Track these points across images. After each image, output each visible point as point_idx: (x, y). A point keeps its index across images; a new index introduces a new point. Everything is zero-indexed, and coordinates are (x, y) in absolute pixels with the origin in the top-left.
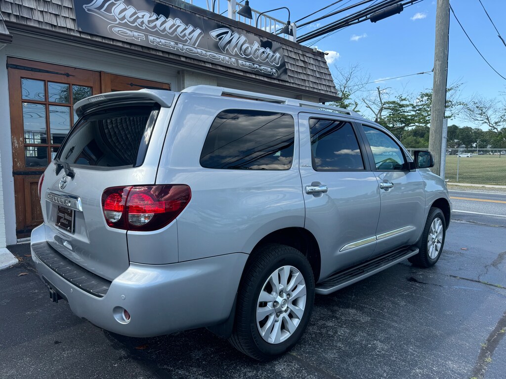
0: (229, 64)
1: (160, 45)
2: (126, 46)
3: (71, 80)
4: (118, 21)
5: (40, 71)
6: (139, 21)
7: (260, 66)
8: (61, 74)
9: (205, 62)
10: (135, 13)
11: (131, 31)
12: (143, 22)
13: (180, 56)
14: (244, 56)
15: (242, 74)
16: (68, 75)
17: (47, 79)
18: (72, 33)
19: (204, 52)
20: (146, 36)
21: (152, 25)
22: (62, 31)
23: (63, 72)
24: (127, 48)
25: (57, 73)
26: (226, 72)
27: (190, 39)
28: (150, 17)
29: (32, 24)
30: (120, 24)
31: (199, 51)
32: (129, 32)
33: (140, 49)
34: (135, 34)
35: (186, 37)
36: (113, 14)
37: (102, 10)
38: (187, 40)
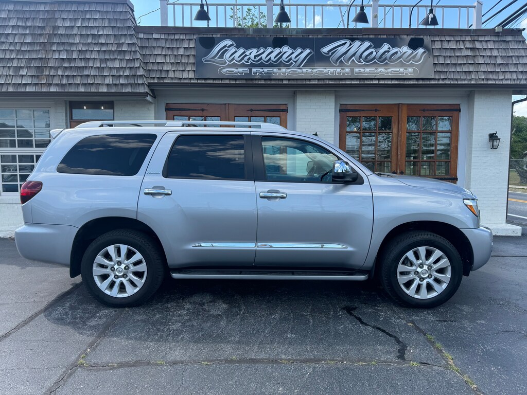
0: (340, 76)
1: (263, 74)
2: (233, 82)
3: (205, 113)
4: (228, 63)
5: (185, 110)
6: (246, 58)
7: (386, 69)
8: (198, 110)
9: (310, 80)
10: (244, 52)
11: (237, 69)
12: (249, 59)
13: (282, 80)
14: (364, 63)
15: (358, 82)
16: (203, 110)
17: (189, 115)
18: (192, 81)
19: (310, 70)
20: (251, 70)
21: (258, 58)
22: (185, 81)
23: (200, 109)
24: (234, 84)
25: (196, 110)
26: (336, 84)
27: (296, 62)
28: (257, 52)
29: (166, 81)
30: (229, 65)
31: (304, 70)
32: (235, 70)
33: (244, 82)
34: (241, 70)
35: (292, 61)
36: (224, 58)
37: (216, 58)
38: (292, 63)
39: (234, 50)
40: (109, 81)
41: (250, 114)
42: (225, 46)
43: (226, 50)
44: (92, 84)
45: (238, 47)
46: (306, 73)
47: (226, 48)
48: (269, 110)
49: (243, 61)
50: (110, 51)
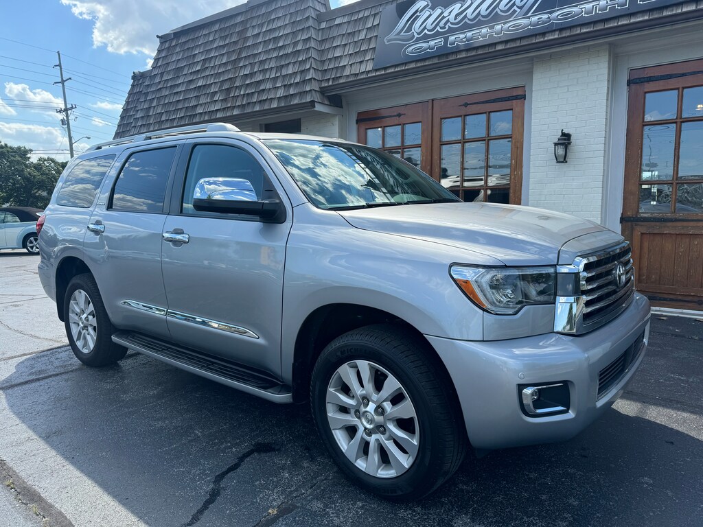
1: (464, 42)
2: (420, 64)
4: (416, 36)
6: (442, 24)
8: (394, 116)
9: (543, 34)
10: (442, 13)
11: (428, 42)
13: (495, 44)
16: (399, 115)
18: (370, 75)
19: (545, 16)
20: (446, 39)
21: (459, 18)
22: (362, 77)
23: (395, 114)
24: (422, 66)
25: (391, 117)
27: (521, 8)
28: (460, 8)
29: (341, 81)
30: (418, 39)
31: (535, 19)
32: (425, 45)
33: (436, 61)
34: (432, 43)
35: (515, 8)
36: (413, 31)
37: (402, 34)
38: (515, 11)
39: (428, 13)
40: (280, 93)
41: (463, 111)
42: (417, 11)
43: (418, 17)
44: (266, 100)
45: (433, 8)
46: (538, 24)
47: (418, 14)
48: (494, 101)
49: (438, 28)
50: (287, 55)
